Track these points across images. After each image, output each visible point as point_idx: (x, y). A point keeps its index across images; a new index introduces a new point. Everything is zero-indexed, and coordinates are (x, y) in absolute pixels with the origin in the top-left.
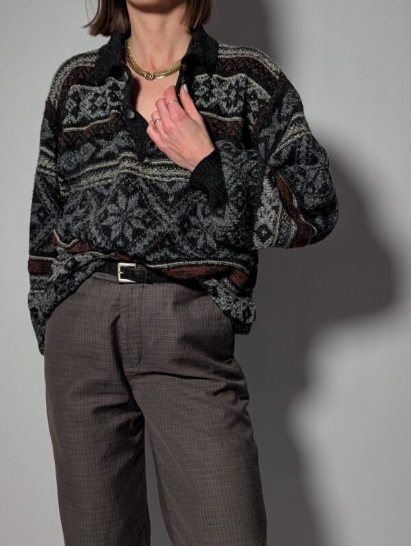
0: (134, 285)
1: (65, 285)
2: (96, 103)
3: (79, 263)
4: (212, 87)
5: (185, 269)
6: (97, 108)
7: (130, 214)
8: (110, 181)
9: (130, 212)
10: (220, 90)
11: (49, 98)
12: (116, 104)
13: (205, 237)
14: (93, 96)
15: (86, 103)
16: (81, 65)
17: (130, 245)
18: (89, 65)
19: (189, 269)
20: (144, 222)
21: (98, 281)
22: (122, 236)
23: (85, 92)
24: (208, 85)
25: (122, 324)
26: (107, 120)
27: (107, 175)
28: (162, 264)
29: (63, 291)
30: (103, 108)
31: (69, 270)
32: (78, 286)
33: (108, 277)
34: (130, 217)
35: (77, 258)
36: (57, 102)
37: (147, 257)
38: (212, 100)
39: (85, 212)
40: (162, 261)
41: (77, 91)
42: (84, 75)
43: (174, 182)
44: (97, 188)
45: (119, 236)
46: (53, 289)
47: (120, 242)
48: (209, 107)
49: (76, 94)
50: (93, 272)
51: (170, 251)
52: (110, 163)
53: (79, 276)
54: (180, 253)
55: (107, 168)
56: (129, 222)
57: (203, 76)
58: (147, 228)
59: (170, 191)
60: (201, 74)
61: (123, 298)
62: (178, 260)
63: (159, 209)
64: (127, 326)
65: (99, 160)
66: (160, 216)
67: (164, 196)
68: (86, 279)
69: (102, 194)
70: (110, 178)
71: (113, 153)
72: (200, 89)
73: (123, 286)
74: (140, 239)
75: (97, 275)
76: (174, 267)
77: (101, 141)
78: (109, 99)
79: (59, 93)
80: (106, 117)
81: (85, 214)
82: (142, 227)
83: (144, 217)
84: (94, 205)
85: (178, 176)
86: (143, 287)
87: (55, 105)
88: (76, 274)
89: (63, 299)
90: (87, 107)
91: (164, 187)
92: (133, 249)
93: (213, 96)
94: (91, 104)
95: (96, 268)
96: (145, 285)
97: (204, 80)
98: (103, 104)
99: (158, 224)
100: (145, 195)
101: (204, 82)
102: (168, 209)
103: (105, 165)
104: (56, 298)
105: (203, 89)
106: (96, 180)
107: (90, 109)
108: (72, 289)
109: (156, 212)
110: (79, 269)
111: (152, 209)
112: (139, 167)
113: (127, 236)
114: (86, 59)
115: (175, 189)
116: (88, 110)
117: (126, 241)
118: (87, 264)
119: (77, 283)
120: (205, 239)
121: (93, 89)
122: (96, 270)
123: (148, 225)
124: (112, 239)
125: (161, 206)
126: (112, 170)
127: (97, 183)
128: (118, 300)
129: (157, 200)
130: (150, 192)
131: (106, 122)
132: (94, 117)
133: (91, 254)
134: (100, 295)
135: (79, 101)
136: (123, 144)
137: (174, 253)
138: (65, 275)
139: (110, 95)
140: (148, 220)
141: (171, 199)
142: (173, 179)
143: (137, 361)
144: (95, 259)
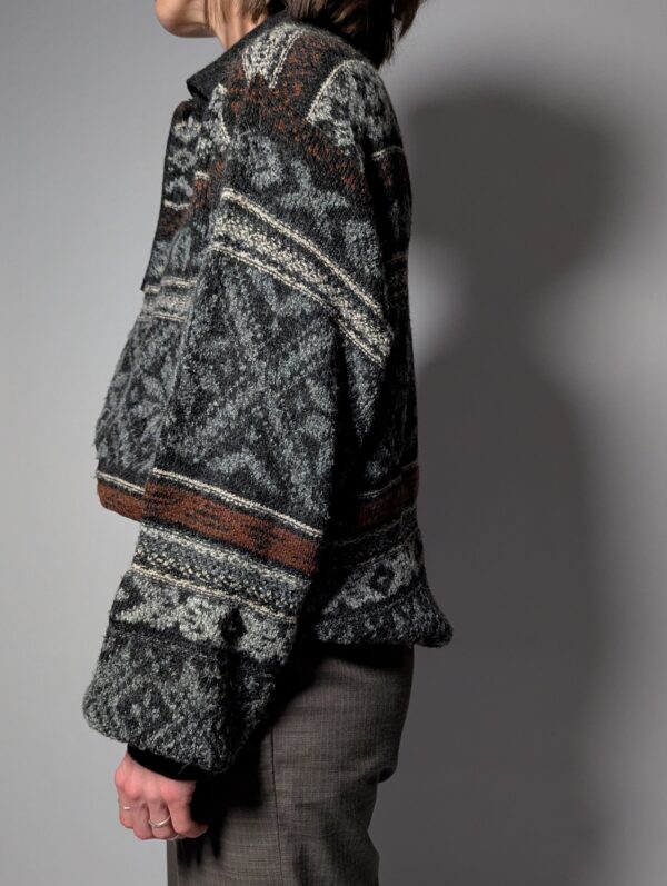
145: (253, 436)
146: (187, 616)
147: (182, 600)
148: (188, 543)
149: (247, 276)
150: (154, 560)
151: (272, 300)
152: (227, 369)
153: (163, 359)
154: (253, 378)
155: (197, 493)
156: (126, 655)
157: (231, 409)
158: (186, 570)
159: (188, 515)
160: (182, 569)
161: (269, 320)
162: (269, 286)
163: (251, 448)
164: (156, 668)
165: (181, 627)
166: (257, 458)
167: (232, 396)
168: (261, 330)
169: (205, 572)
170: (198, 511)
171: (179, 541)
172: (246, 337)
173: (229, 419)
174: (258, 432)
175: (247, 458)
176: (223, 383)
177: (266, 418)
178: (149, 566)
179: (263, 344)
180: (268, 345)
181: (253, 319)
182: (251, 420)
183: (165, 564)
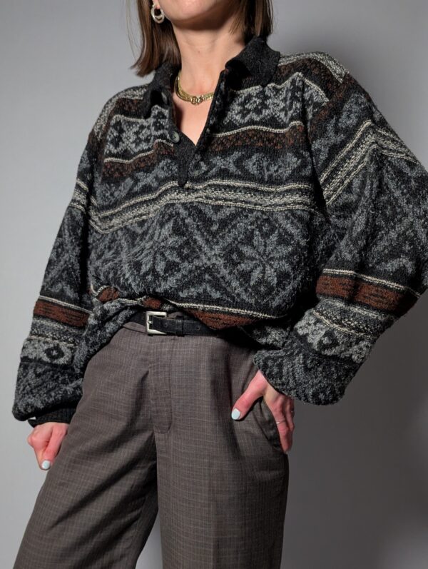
0: (165, 337)
1: (96, 337)
2: (140, 136)
3: (108, 312)
4: (266, 98)
5: (222, 316)
6: (141, 140)
7: (162, 244)
8: (144, 217)
9: (163, 241)
10: (276, 101)
11: (93, 130)
12: (160, 132)
13: (264, 269)
14: (138, 129)
15: (130, 135)
16: (128, 97)
17: (160, 278)
18: (137, 98)
19: (227, 317)
20: (180, 254)
21: (128, 331)
22: (153, 270)
23: (130, 124)
24: (262, 96)
25: (151, 381)
26: (149, 153)
27: (142, 210)
28: (197, 303)
29: (94, 344)
30: (147, 140)
31: (98, 320)
32: (111, 338)
33: (138, 327)
34: (163, 247)
35: (106, 306)
36: (100, 134)
37: (180, 293)
38: (266, 112)
39: (114, 253)
40: (198, 299)
41: (120, 121)
42: (130, 108)
43: (221, 207)
44: (130, 226)
45: (149, 270)
46: (84, 342)
47: (150, 277)
48: (261, 120)
49: (118, 123)
50: (125, 322)
51: (212, 287)
52: (146, 197)
53: (110, 327)
54: (225, 292)
55: (142, 203)
56: (162, 254)
57: (257, 87)
58: (184, 262)
59: (214, 218)
60: (255, 85)
61: (152, 351)
62: (217, 302)
63: (199, 239)
64: (156, 385)
65: (136, 195)
66: (200, 248)
67: (208, 222)
68: (117, 331)
69: (134, 232)
70: (145, 215)
71: (150, 185)
72: (252, 102)
73: (152, 338)
74: (172, 273)
75: (128, 325)
76: (211, 311)
77: (140, 175)
78: (153, 128)
79: (104, 125)
80: (149, 150)
81: (114, 255)
82: (178, 260)
83: (181, 247)
84: (125, 245)
85: (226, 200)
86: (174, 339)
87: (98, 135)
88: (107, 325)
89: (96, 352)
90: (131, 140)
91: (209, 212)
92: (163, 284)
93: (266, 107)
94: (135, 137)
95: (126, 317)
96: (176, 337)
97: (257, 91)
98: (148, 136)
99: (195, 258)
100: (183, 220)
101: (257, 94)
102: (210, 239)
103: (140, 199)
104: (89, 351)
105: (255, 102)
106: (130, 217)
107: (133, 142)
108: (104, 341)
109: (195, 241)
110: (110, 319)
111: (192, 237)
112: (180, 195)
113: (157, 270)
114: (135, 93)
115: (221, 215)
116: (132, 143)
117: (156, 276)
118: (117, 313)
119: (108, 335)
120: (263, 272)
121: (139, 121)
122: (128, 320)
123: (184, 258)
124: (141, 273)
125: (202, 235)
126: (147, 205)
127: (130, 221)
128: (147, 354)
129: (198, 226)
130: (189, 215)
131: (148, 155)
132: (136, 150)
133: (119, 301)
134: (129, 347)
135: (121, 131)
136: (162, 175)
137: (217, 290)
138: (95, 326)
139: (155, 124)
140: (185, 251)
141: (214, 228)
142: (220, 202)
143: (167, 426)
144: (124, 307)
145: (407, 248)
146: (358, 351)
147: (357, 343)
148: (365, 313)
149: (390, 162)
150: (346, 322)
151: (407, 170)
152: (388, 212)
153: (252, 232)
154: (406, 215)
155: (371, 284)
156: (320, 369)
157: (393, 235)
158: (364, 328)
159: (365, 297)
160: (361, 327)
161: (408, 181)
162: (403, 164)
163: (407, 254)
164: (335, 376)
165: (353, 357)
166: (410, 260)
167: (393, 227)
168: (405, 188)
169: (373, 328)
170: (371, 295)
171: (360, 311)
172: (397, 193)
173: (391, 240)
174: (410, 245)
175: (404, 261)
176: (387, 220)
177: (416, 235)
178: (344, 326)
179: (408, 195)
180: (411, 195)
181: (400, 183)
182: (406, 239)
183: (352, 324)
